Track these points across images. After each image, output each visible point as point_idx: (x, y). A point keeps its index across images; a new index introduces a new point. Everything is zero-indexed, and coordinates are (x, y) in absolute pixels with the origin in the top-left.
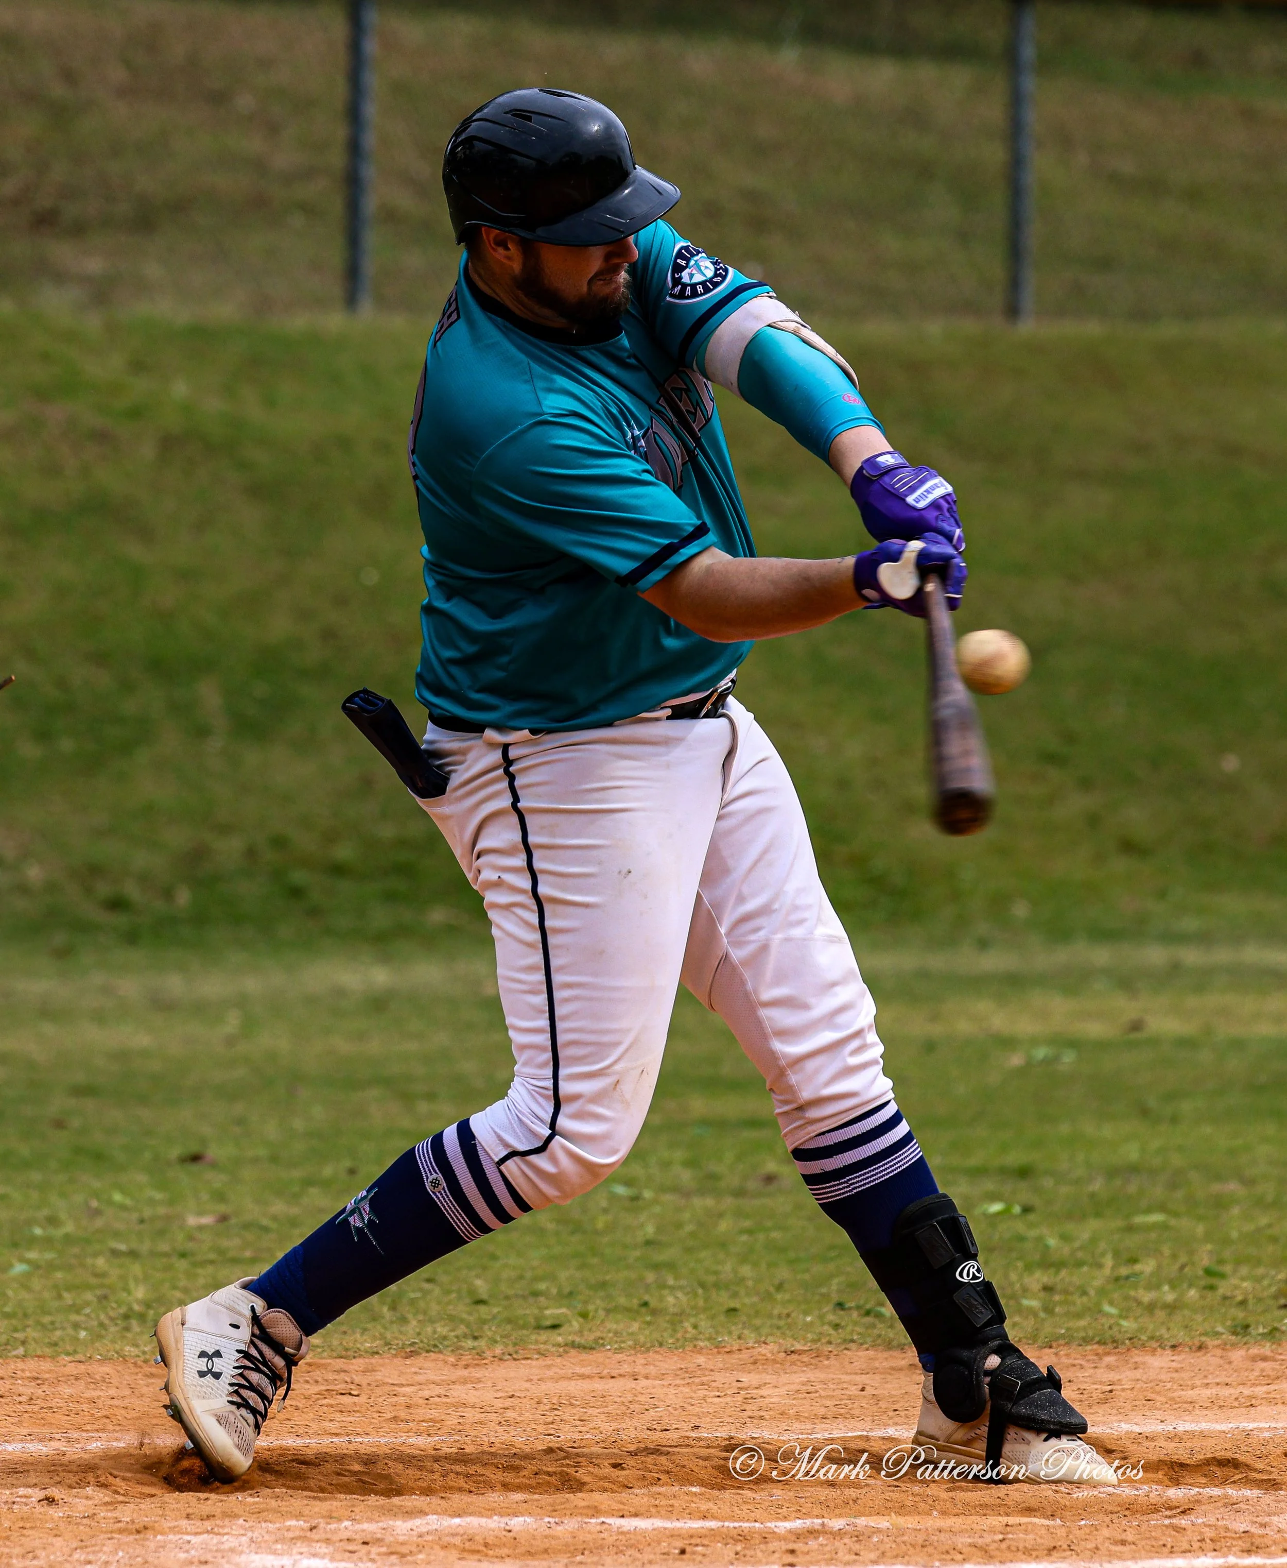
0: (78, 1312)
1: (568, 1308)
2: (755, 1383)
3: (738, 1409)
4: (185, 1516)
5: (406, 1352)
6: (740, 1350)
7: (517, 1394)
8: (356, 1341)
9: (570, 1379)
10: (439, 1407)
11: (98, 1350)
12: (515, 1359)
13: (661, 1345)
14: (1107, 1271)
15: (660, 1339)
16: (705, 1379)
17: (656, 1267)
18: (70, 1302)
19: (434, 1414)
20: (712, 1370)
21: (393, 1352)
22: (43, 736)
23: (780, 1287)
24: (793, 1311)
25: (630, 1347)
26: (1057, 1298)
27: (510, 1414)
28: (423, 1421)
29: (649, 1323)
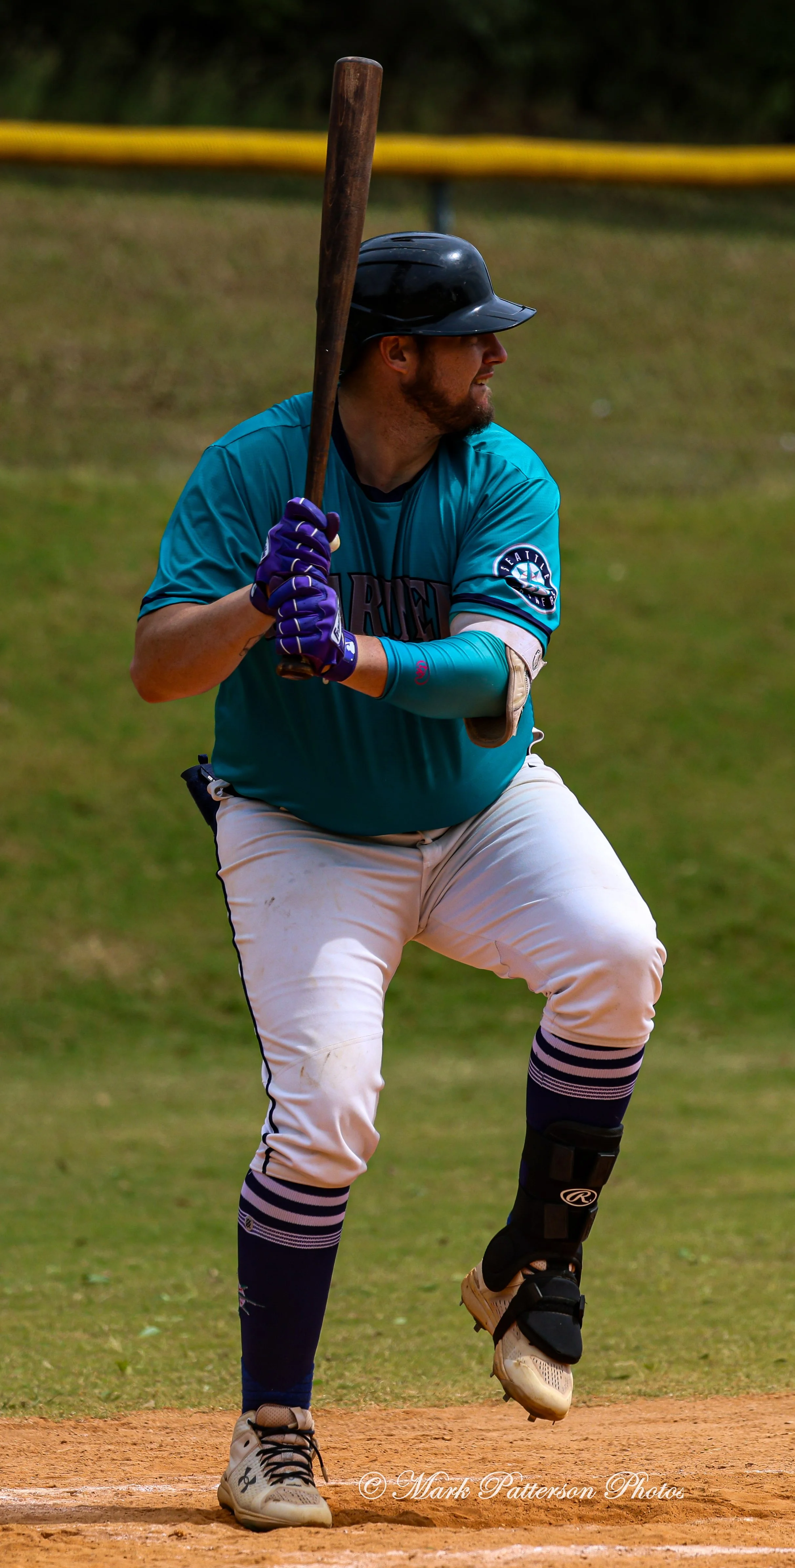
0: (202, 1369)
1: (635, 1359)
3: (787, 1449)
4: (298, 1548)
5: (492, 1401)
6: (787, 1396)
7: (591, 1437)
8: (447, 1392)
9: (637, 1423)
10: (522, 1450)
11: (220, 1401)
12: (588, 1407)
13: (717, 1392)
15: (717, 1387)
16: (757, 1422)
17: (713, 1324)
18: (195, 1360)
19: (518, 1455)
20: (763, 1414)
21: (481, 1401)
22: (166, 859)
25: (690, 1394)
27: (585, 1455)
28: (507, 1462)
29: (707, 1373)
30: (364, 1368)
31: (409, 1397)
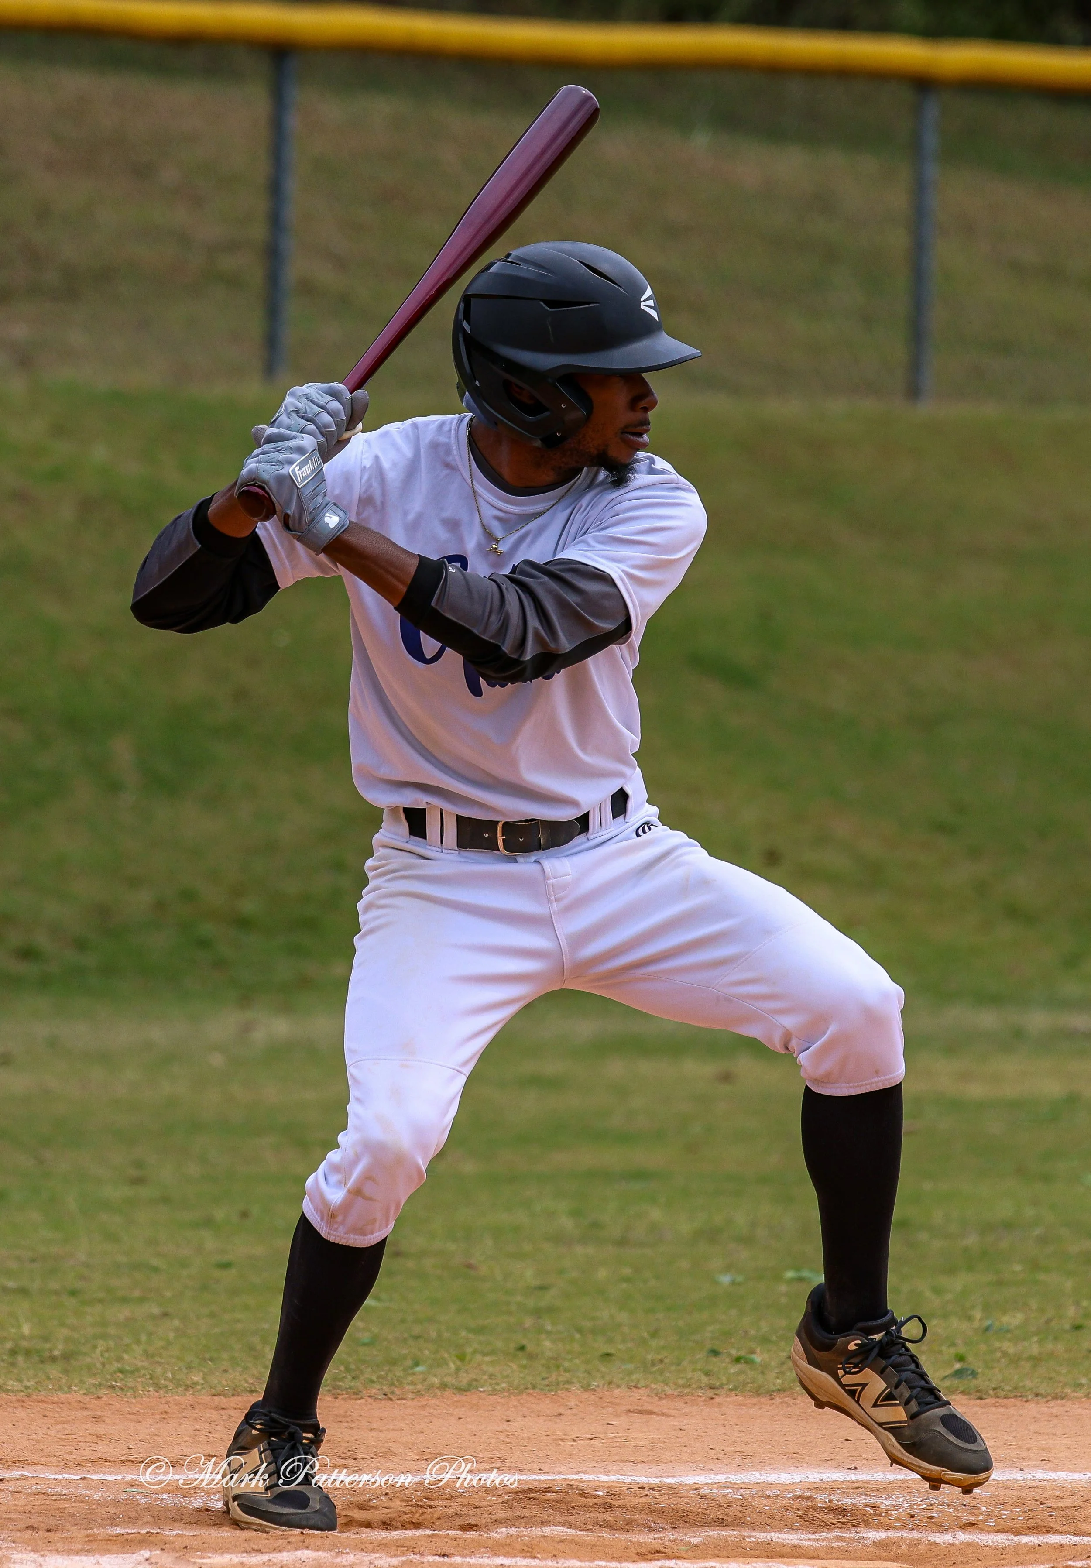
1: (446, 1349)
2: (625, 1426)
8: (235, 1379)
12: (390, 1399)
13: (534, 1387)
14: (975, 1323)
15: (534, 1382)
17: (535, 1312)
20: (583, 1413)
23: (655, 1334)
24: (666, 1357)
25: (504, 1389)
29: (525, 1367)
30: (145, 1351)
31: (193, 1383)
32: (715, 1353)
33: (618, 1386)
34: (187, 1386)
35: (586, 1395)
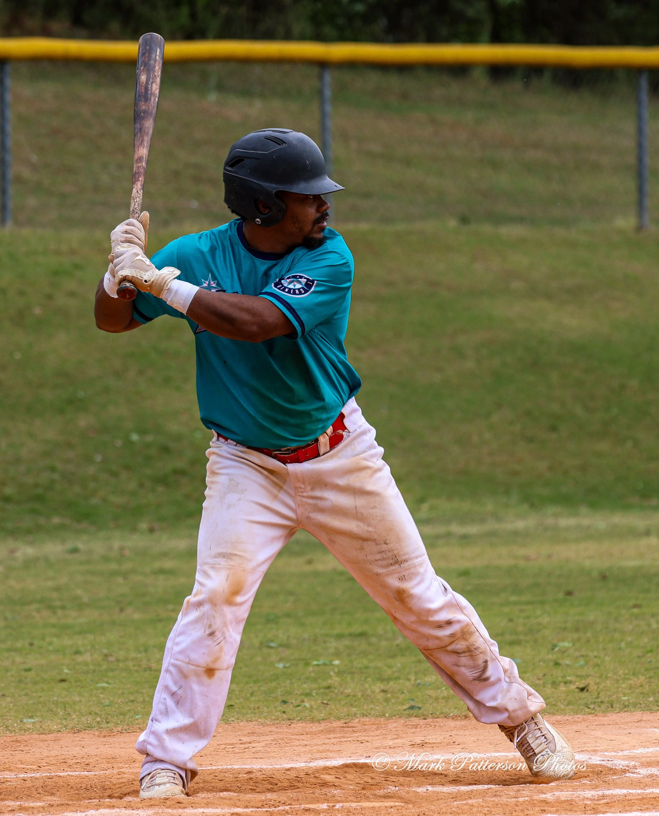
2: (248, 741)
5: (74, 730)
8: (48, 726)
12: (128, 733)
14: (412, 682)
21: (68, 731)
23: (252, 694)
24: (260, 705)
26: (389, 695)
32: (285, 702)
33: (242, 721)
34: (25, 730)
35: (226, 726)
